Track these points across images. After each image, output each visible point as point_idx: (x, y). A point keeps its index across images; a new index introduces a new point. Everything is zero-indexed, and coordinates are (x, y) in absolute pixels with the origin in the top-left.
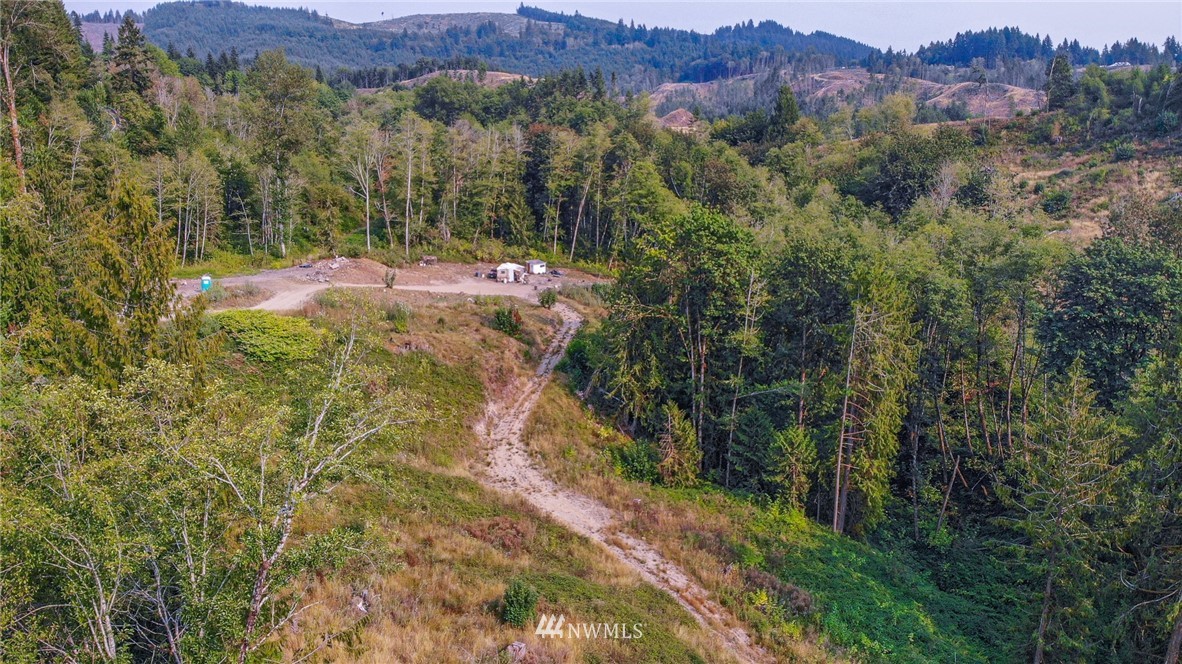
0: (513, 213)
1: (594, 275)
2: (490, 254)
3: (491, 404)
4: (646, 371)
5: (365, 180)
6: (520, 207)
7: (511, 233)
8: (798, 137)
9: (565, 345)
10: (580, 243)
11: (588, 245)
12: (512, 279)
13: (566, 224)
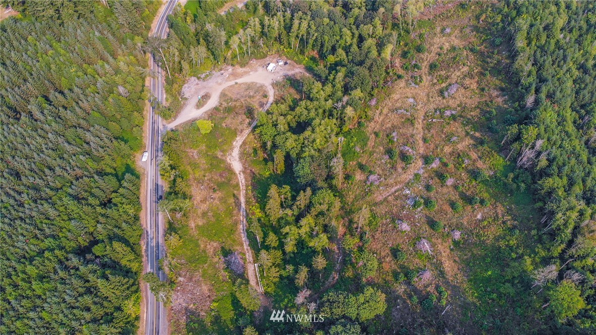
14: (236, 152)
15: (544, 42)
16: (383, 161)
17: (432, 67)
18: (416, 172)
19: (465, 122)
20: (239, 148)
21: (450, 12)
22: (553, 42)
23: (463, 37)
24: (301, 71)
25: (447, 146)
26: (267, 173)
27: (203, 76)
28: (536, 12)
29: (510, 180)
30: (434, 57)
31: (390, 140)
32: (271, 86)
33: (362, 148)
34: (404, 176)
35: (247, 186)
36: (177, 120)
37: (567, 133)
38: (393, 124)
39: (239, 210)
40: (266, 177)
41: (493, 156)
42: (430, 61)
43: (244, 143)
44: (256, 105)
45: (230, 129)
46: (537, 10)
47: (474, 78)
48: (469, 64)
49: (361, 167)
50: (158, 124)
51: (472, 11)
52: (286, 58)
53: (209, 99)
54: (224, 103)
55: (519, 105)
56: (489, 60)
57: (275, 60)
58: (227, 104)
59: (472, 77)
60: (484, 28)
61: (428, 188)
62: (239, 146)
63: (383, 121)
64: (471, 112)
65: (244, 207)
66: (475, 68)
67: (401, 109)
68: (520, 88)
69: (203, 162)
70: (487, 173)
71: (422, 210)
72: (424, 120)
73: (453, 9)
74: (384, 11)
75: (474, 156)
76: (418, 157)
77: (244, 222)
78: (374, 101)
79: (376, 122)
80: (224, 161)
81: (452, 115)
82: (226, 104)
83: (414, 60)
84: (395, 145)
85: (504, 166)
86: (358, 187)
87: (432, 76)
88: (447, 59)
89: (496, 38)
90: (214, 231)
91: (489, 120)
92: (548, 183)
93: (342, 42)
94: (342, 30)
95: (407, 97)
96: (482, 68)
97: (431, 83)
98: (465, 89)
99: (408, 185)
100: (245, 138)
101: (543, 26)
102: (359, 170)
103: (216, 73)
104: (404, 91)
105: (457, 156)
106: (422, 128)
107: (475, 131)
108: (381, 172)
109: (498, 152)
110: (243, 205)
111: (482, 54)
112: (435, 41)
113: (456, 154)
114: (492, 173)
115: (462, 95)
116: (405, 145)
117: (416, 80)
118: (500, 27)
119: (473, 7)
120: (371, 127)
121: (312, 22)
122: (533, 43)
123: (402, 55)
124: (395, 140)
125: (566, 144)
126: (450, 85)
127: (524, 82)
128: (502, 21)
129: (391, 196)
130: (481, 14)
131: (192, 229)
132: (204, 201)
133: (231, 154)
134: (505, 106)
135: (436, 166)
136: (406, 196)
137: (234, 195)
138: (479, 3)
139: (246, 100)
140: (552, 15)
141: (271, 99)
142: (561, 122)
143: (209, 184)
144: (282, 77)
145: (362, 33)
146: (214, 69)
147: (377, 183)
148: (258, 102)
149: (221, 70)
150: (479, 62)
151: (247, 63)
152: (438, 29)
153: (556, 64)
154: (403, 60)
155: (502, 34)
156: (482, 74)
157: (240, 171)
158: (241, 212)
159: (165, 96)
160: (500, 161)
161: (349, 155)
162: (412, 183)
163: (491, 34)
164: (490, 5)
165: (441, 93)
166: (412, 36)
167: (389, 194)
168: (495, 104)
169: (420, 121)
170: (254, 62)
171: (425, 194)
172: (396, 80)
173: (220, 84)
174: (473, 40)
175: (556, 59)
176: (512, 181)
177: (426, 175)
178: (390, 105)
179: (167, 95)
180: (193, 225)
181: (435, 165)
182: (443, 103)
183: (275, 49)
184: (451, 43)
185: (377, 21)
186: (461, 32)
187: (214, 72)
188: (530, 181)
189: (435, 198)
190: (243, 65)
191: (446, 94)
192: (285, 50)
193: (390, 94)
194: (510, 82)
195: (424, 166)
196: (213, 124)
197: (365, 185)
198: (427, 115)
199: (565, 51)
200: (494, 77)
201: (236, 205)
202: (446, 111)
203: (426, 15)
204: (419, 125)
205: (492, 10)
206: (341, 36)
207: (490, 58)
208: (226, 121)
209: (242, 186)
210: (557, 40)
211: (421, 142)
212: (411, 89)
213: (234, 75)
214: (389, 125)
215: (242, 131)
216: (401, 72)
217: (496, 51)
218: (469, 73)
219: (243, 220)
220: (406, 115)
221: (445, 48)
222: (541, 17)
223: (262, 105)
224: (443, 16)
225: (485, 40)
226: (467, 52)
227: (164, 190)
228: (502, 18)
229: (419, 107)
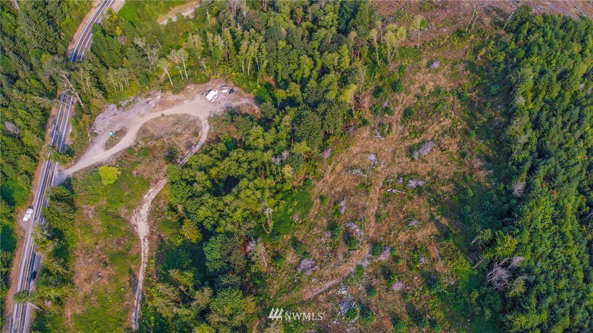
14: (145, 210)
15: (556, 94)
16: (323, 239)
17: (407, 113)
18: (359, 262)
19: (432, 200)
20: (150, 204)
21: (443, 39)
22: (568, 95)
23: (453, 76)
24: (248, 102)
25: (404, 231)
26: (179, 241)
27: (124, 104)
28: (552, 53)
29: (474, 300)
30: (411, 100)
31: (337, 210)
32: (207, 121)
33: (302, 217)
34: (344, 267)
35: (150, 258)
36: (78, 164)
37: (563, 235)
38: (344, 188)
39: (134, 291)
40: (177, 245)
41: (457, 259)
42: (405, 105)
43: (158, 197)
44: (182, 147)
45: (142, 178)
46: (553, 51)
47: (455, 137)
48: (453, 115)
49: (295, 243)
50: (54, 168)
51: (471, 42)
52: (233, 84)
53: (124, 136)
54: (141, 142)
55: (505, 188)
56: (478, 115)
57: (219, 85)
58: (145, 143)
59: (453, 135)
60: (481, 67)
61: (370, 289)
62: (151, 200)
63: (334, 181)
64: (442, 185)
65: (141, 288)
66: (459, 123)
67: (357, 169)
68: (510, 163)
69: (98, 224)
70: (446, 282)
71: (356, 322)
72: (382, 188)
73: (448, 36)
74: (356, 35)
75: (435, 252)
76: (365, 242)
77: (138, 309)
78: (329, 152)
79: (326, 182)
80: (127, 222)
81: (418, 186)
82: (143, 144)
83: (387, 102)
84: (342, 219)
85: (471, 276)
86: (286, 274)
87: (405, 126)
88: (427, 104)
89: (494, 84)
90: (95, 323)
91: (464, 202)
92: (519, 321)
93: (299, 73)
94: (300, 58)
95: (368, 152)
96: (469, 125)
97: (401, 136)
98: (442, 151)
99: (347, 281)
100: (159, 190)
101: (558, 72)
102: (292, 249)
103: (141, 101)
104: (367, 143)
105: (413, 248)
106: (378, 200)
107: (442, 215)
108: (318, 256)
109: (466, 254)
110: (140, 285)
111: (471, 103)
112: (417, 78)
113: (412, 245)
114: (453, 283)
115: (437, 159)
116: (353, 220)
117: (383, 129)
118: (500, 69)
119: (473, 36)
120: (319, 188)
121: (263, 45)
122: (541, 97)
123: (374, 91)
124: (343, 211)
125: (559, 254)
126: (424, 142)
127: (516, 156)
128: (506, 60)
129: (323, 295)
130: (480, 48)
131: (67, 319)
132: (88, 280)
133: (138, 211)
134: (488, 184)
135: (384, 259)
136: (341, 297)
137: (130, 271)
138: (481, 31)
139: (170, 139)
140: (573, 58)
141: (204, 138)
142: (558, 218)
143: (100, 255)
144: (223, 110)
145: (326, 63)
146: (140, 95)
147: (309, 273)
148: (185, 142)
149: (148, 96)
150: (466, 115)
151: (183, 89)
152: (425, 62)
153: (568, 128)
154: (374, 99)
155: (503, 79)
156: (466, 133)
157: (145, 237)
158: (137, 295)
159: (71, 130)
160: (465, 266)
161: (285, 225)
162: (352, 279)
163: (489, 77)
164: (494, 37)
165: (411, 151)
166: (392, 67)
167: (320, 291)
168: (476, 180)
169: (377, 188)
170: (190, 87)
171: (364, 298)
172: (360, 126)
173: (143, 116)
174: (465, 81)
175: (569, 120)
176: (476, 300)
177: (371, 270)
178: (346, 160)
179: (73, 129)
180: (69, 314)
181: (384, 257)
182: (410, 167)
183: (221, 71)
184: (436, 83)
185: (345, 49)
186: (452, 68)
187: (139, 99)
188: (498, 307)
189: (376, 306)
190: (176, 91)
191: (416, 155)
192: (233, 74)
193: (348, 146)
194: (499, 151)
195: (370, 255)
196: (120, 172)
197: (295, 273)
198: (388, 181)
199: (582, 108)
200: (481, 140)
201: (131, 285)
202: (410, 181)
203: (412, 41)
204: (375, 194)
205: (496, 44)
206: (299, 65)
207: (480, 113)
208: (138, 167)
209: (144, 259)
210: (575, 92)
211: (373, 219)
212: (375, 141)
213: (163, 104)
214: (339, 189)
215: (157, 181)
216: (368, 116)
217: (489, 105)
218: (450, 129)
219: (137, 305)
220: (362, 177)
221: (428, 89)
222: (558, 61)
223: (189, 146)
224: (434, 45)
225: (481, 84)
226: (454, 98)
227: (40, 263)
228: (506, 57)
229: (379, 169)
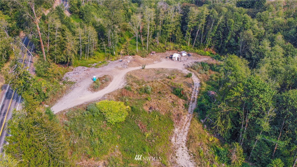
0: (177, 33)
1: (200, 55)
2: (170, 48)
3: (176, 129)
4: (226, 122)
5: (137, 32)
6: (179, 32)
7: (176, 39)
8: (267, 8)
9: (196, 97)
10: (196, 42)
11: (198, 43)
12: (177, 59)
13: (193, 37)
20: (185, 148)
43: (191, 138)
53: (111, 81)
54: (134, 84)
62: (184, 144)
82: (138, 86)
100: (187, 128)
141: (196, 80)
196: (128, 107)
215: (179, 116)
